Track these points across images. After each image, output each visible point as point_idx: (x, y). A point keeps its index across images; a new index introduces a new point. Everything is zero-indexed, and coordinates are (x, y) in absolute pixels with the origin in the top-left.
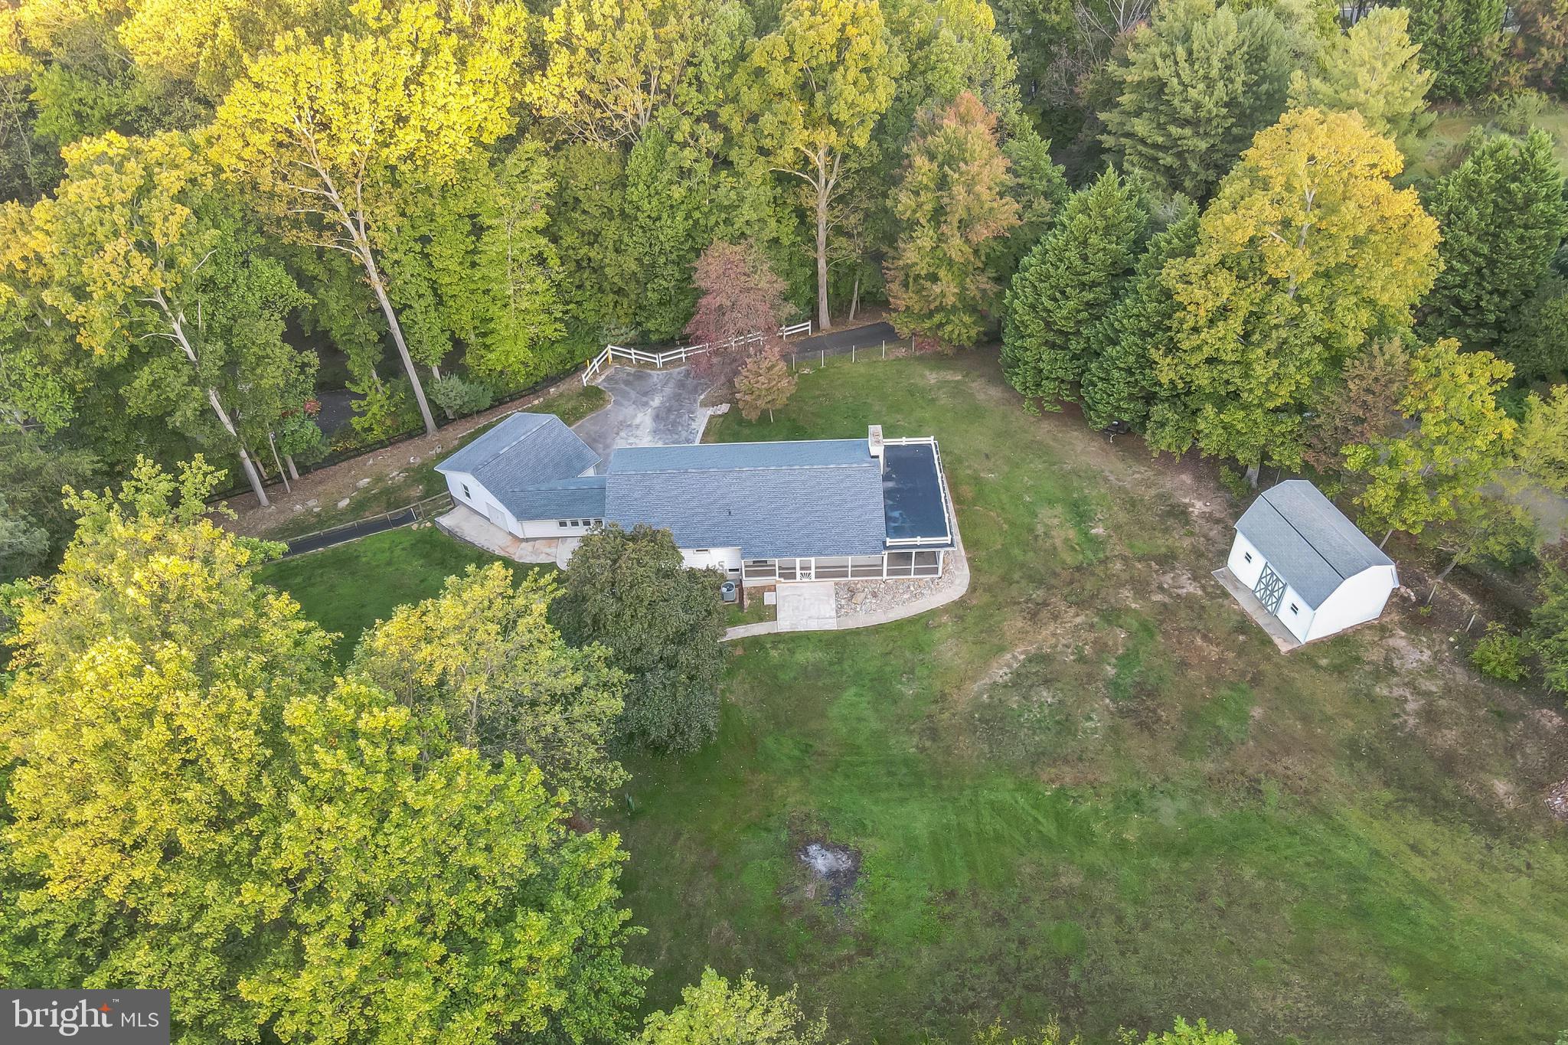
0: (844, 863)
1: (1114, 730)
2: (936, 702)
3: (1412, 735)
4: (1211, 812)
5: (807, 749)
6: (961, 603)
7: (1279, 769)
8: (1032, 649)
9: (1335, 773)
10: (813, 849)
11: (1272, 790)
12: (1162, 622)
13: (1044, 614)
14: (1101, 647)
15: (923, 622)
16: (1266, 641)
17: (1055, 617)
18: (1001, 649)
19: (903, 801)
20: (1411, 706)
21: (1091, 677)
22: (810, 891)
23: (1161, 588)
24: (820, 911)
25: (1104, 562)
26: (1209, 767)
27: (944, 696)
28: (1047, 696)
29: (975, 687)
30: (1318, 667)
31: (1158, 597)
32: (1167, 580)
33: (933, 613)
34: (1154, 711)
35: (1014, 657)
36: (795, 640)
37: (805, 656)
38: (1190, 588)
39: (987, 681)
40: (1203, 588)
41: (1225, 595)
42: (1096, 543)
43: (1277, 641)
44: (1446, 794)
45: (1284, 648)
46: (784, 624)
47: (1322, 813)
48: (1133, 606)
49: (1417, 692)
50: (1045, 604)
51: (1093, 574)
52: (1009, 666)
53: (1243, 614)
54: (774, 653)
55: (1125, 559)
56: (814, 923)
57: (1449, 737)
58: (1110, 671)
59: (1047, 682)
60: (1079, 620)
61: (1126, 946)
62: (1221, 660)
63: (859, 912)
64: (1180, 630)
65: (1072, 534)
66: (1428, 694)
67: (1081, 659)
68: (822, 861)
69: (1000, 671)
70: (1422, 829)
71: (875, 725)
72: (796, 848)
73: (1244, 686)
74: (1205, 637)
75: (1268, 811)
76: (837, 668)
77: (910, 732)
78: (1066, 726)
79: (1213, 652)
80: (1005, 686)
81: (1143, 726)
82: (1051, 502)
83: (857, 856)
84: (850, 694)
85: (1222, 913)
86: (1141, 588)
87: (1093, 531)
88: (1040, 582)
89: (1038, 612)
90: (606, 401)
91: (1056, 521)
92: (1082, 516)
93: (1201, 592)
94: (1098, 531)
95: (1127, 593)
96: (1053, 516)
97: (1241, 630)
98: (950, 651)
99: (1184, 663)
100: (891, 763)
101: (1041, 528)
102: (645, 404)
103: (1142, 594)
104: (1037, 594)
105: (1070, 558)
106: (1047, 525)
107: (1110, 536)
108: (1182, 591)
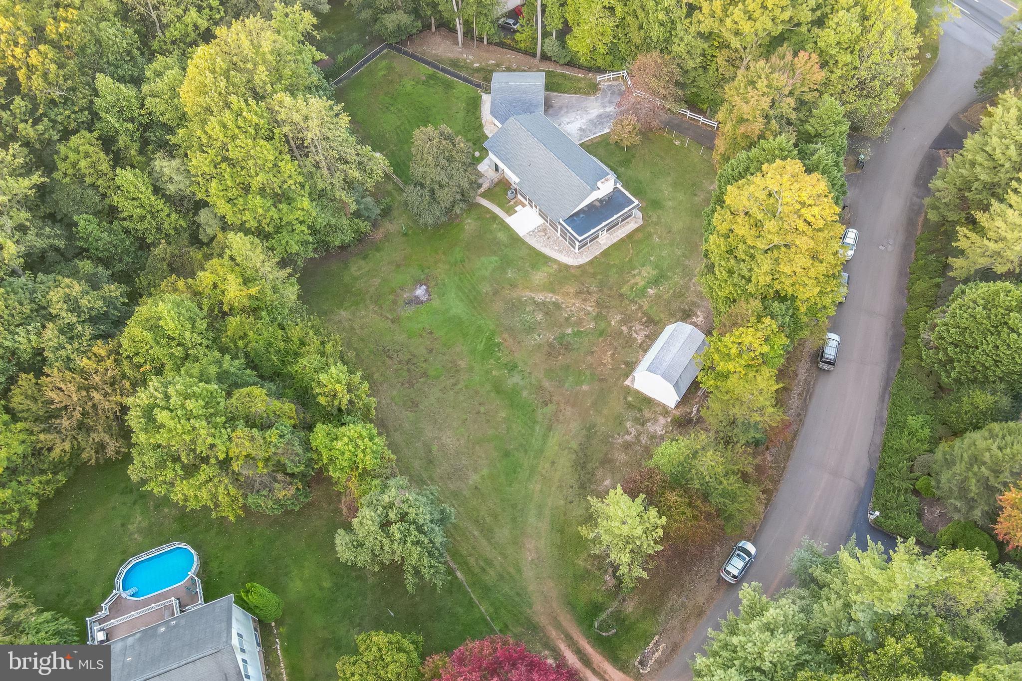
0: (424, 298)
1: (540, 346)
2: (511, 286)
3: (612, 444)
4: (525, 393)
5: (462, 261)
6: (567, 267)
7: (562, 406)
8: (560, 301)
9: (574, 426)
10: (424, 287)
11: (551, 408)
12: (610, 336)
13: (583, 296)
14: (580, 322)
15: (547, 260)
16: (627, 375)
17: (584, 300)
18: (553, 291)
19: (462, 300)
20: (627, 437)
21: (561, 326)
22: (406, 295)
23: (631, 327)
24: (400, 302)
25: (632, 302)
26: (546, 384)
27: (516, 286)
28: (540, 317)
29: (527, 293)
30: (625, 398)
31: (624, 329)
32: (638, 327)
33: (555, 261)
34: (559, 354)
35: (552, 297)
36: (506, 228)
37: (501, 236)
38: (640, 338)
39: (533, 295)
40: (643, 342)
42: (643, 293)
43: (630, 378)
44: (590, 466)
45: (627, 382)
46: (511, 221)
47: (550, 428)
48: (613, 323)
49: (637, 437)
50: (589, 293)
51: (621, 301)
52: (546, 298)
53: (638, 361)
54: (495, 226)
55: (641, 307)
56: (394, 302)
57: (621, 457)
58: (569, 331)
59: (547, 313)
60: (589, 308)
61: (444, 390)
62: (605, 365)
63: (407, 312)
64: (611, 344)
65: (642, 283)
66: (640, 441)
67: (567, 319)
68: (420, 292)
69: (540, 297)
70: (565, 462)
71: (487, 274)
72: (420, 282)
73: (596, 378)
74: (613, 354)
75: (540, 411)
76: (503, 248)
77: (491, 285)
78: (530, 329)
79: (607, 359)
80: (535, 302)
81: (549, 354)
82: (656, 267)
83: (429, 300)
84: (494, 258)
85: (479, 413)
86: (627, 320)
87: (649, 290)
88: (602, 286)
89: (583, 293)
90: (594, 94)
91: (645, 274)
92: (656, 282)
93: (640, 342)
94: (651, 291)
95: (619, 317)
96: (648, 272)
97: (627, 364)
98: (539, 276)
99: (592, 353)
100: (474, 288)
101: (636, 271)
102: (604, 107)
103: (622, 322)
104: (594, 288)
105: (625, 289)
106: (640, 273)
107: (651, 297)
108: (635, 335)
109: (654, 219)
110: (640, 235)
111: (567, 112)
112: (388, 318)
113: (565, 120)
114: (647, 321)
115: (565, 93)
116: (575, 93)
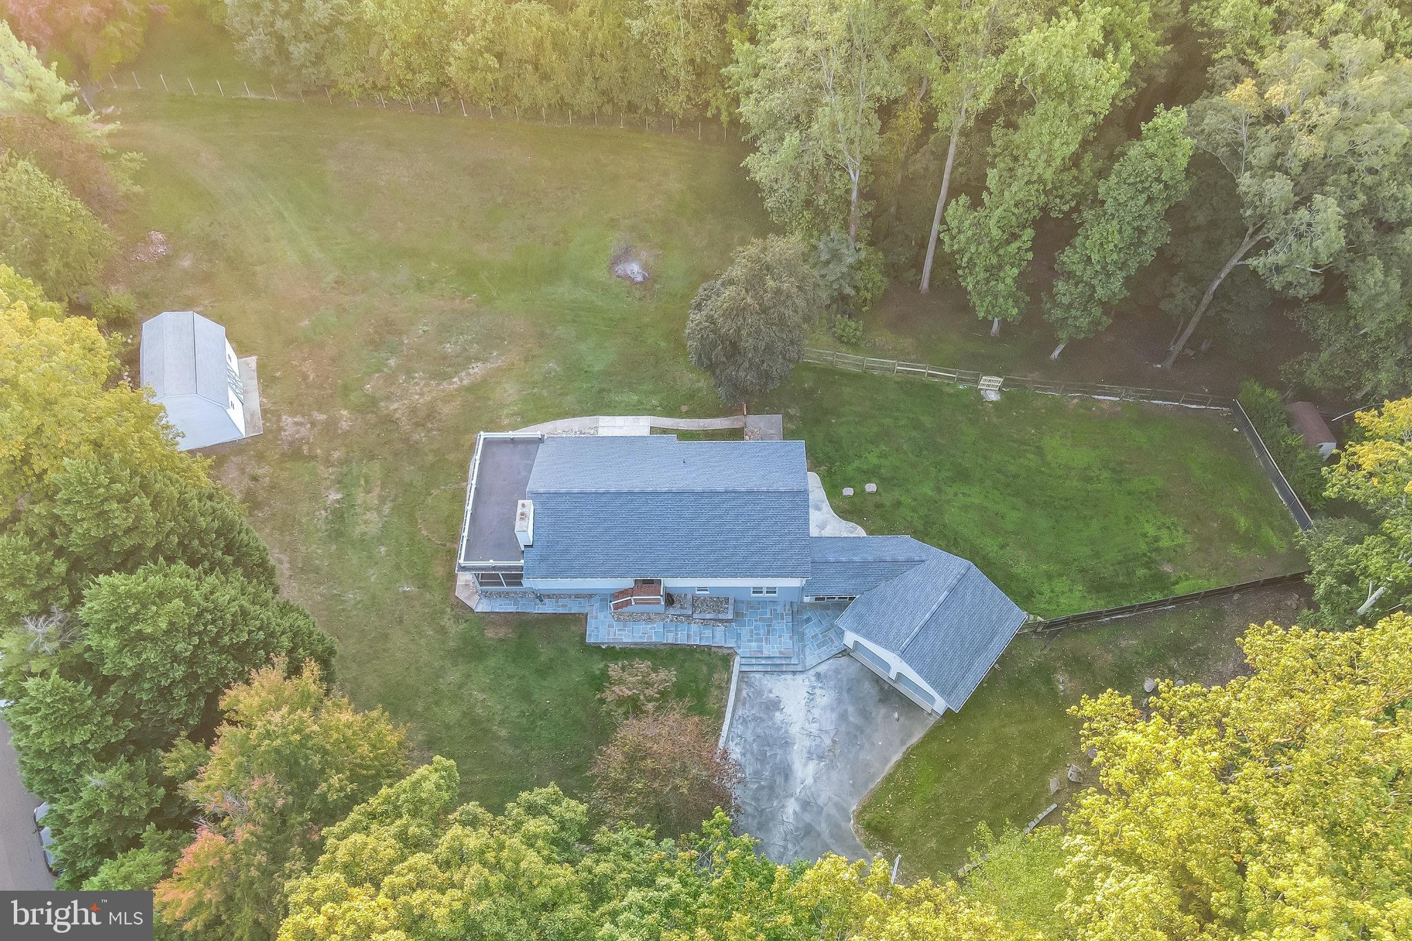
0: (620, 269)
2: (534, 356)
8: (445, 385)
10: (639, 279)
12: (331, 396)
14: (390, 379)
16: (261, 368)
17: (413, 411)
18: (470, 389)
22: (644, 255)
23: (313, 424)
25: (346, 461)
27: (526, 361)
28: (449, 348)
29: (500, 363)
32: (304, 431)
35: (461, 380)
38: (287, 420)
39: (489, 365)
41: (265, 412)
42: (340, 482)
43: (253, 365)
45: (252, 361)
46: (643, 424)
50: (417, 425)
52: (469, 374)
53: (263, 393)
54: (655, 403)
55: (328, 462)
58: (392, 362)
59: (445, 357)
60: (396, 405)
62: (304, 360)
64: (320, 387)
65: (360, 497)
67: (409, 373)
68: (634, 269)
69: (477, 369)
71: (582, 347)
72: (651, 279)
73: (301, 341)
74: (305, 377)
83: (611, 270)
86: (330, 428)
87: (339, 496)
88: (413, 449)
89: (426, 417)
90: (860, 815)
91: (368, 515)
92: (339, 516)
93: (284, 417)
94: (334, 496)
95: (344, 425)
96: (369, 522)
97: (274, 380)
98: (509, 392)
99: (333, 360)
100: (574, 321)
101: (386, 509)
102: (805, 805)
103: (332, 425)
104: (419, 436)
105: (375, 469)
106: (379, 511)
107: (328, 488)
108: (298, 419)
109: (447, 621)
110: (439, 570)
111: (843, 717)
112: (625, 218)
113: (825, 698)
114: (300, 448)
115: (906, 760)
116: (889, 778)
